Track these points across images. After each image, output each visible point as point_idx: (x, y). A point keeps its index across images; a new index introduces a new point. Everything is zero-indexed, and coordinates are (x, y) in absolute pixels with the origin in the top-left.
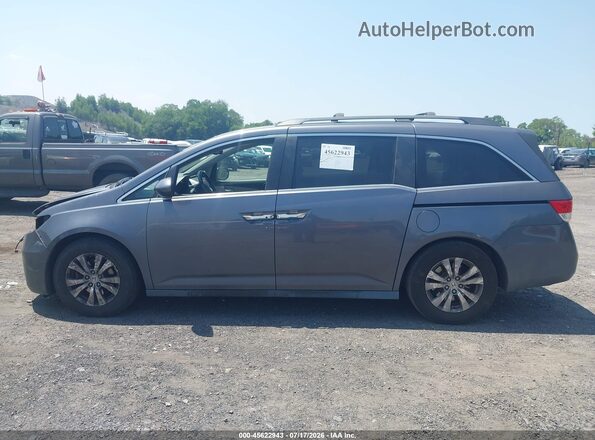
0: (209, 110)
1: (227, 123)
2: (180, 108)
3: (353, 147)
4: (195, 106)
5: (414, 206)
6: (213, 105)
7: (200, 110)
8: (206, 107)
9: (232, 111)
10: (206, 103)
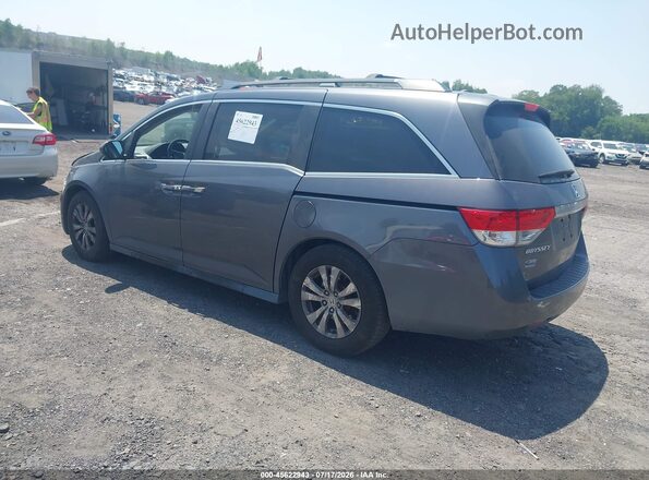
0: (577, 97)
1: (599, 112)
2: (541, 95)
3: (261, 116)
4: (560, 93)
5: (295, 193)
6: (583, 91)
7: (564, 97)
8: (573, 94)
9: (607, 98)
10: (575, 89)
